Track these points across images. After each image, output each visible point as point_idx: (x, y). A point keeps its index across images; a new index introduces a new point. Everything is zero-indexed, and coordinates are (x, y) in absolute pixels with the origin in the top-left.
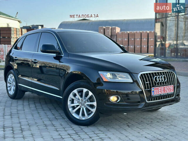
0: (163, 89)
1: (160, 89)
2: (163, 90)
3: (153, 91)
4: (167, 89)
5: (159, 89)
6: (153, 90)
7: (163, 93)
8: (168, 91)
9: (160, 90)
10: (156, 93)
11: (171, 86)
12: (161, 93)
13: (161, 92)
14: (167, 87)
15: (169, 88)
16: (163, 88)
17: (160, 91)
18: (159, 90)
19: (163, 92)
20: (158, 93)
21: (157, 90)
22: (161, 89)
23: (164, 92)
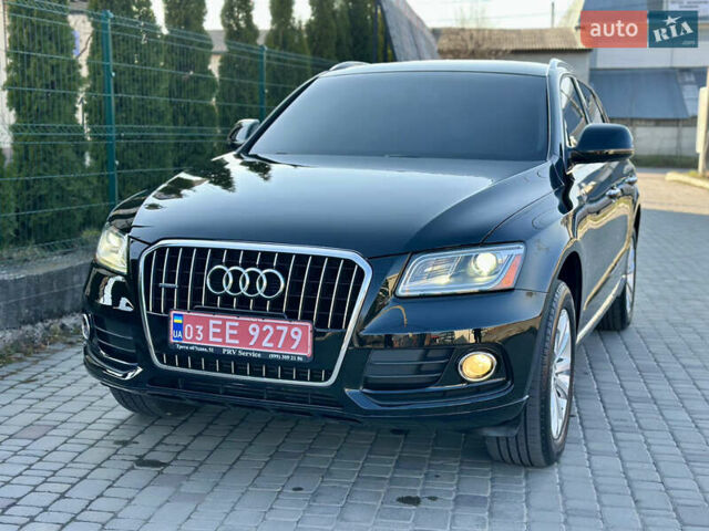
0: (232, 328)
1: (215, 326)
2: (235, 332)
3: (178, 327)
4: (263, 335)
5: (212, 322)
8: (265, 343)
9: (218, 330)
10: (194, 339)
11: (290, 327)
12: (224, 343)
13: (220, 340)
14: (261, 325)
16: (237, 324)
17: (215, 335)
18: (212, 330)
21: (201, 328)
22: (223, 327)
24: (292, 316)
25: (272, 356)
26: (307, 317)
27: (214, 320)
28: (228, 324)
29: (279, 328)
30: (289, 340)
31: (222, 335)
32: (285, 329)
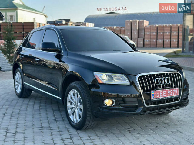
0: (165, 92)
1: (161, 93)
2: (165, 93)
3: (153, 95)
4: (170, 92)
5: (160, 92)
6: (153, 93)
7: (165, 97)
8: (171, 95)
9: (162, 94)
10: (157, 97)
11: (175, 89)
12: (163, 96)
13: (162, 96)
15: (173, 91)
16: (165, 91)
18: (161, 94)
19: (165, 95)
20: (159, 96)
21: (158, 94)
22: (163, 93)
23: (167, 96)
24: (175, 87)
25: (172, 97)
26: (177, 87)
27: (161, 91)
28: (164, 91)
29: (173, 90)
30: (175, 92)
31: (162, 95)
32: (174, 90)
